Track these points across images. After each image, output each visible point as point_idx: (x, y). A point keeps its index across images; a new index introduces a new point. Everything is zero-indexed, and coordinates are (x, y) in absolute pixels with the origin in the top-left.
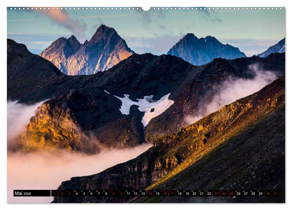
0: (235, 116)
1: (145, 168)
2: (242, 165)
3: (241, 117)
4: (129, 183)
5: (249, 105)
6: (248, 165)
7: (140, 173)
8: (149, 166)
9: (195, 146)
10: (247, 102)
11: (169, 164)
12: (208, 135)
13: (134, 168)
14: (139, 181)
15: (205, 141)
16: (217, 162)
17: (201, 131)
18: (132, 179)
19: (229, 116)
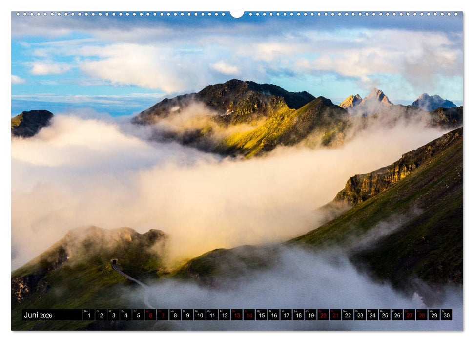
0: (449, 141)
1: (397, 170)
2: (453, 169)
3: (453, 141)
4: (388, 178)
5: (457, 135)
6: (456, 169)
7: (394, 173)
8: (399, 169)
9: (426, 158)
10: (456, 133)
11: (411, 168)
12: (433, 152)
13: (391, 170)
14: (394, 177)
15: (432, 155)
16: (439, 167)
17: (430, 149)
18: (390, 176)
19: (446, 140)
